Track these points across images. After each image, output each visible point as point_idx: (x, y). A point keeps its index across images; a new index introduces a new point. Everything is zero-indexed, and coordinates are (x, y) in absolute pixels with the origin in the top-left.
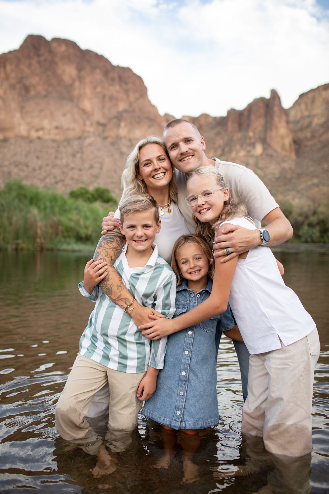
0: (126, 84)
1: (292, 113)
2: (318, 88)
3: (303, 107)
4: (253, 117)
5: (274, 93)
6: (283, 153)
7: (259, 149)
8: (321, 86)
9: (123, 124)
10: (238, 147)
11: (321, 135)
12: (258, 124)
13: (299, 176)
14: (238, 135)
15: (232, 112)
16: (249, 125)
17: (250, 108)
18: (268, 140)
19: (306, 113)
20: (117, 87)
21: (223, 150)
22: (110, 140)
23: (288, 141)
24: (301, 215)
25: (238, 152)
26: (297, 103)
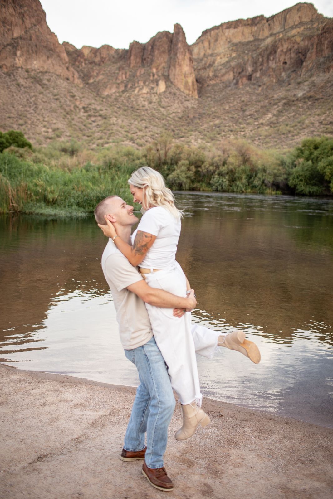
0: (21, 6)
1: (196, 51)
2: (222, 25)
3: (206, 44)
4: (156, 52)
5: (178, 28)
6: (187, 92)
7: (162, 87)
8: (225, 23)
9: (19, 53)
10: (141, 83)
11: (223, 75)
12: (161, 60)
13: (201, 116)
14: (141, 71)
15: (135, 45)
16: (152, 61)
17: (154, 41)
18: (171, 77)
19: (209, 52)
20: (11, 10)
21: (126, 86)
22: (5, 70)
23: (191, 79)
24: (212, 164)
25: (141, 89)
26: (200, 40)
